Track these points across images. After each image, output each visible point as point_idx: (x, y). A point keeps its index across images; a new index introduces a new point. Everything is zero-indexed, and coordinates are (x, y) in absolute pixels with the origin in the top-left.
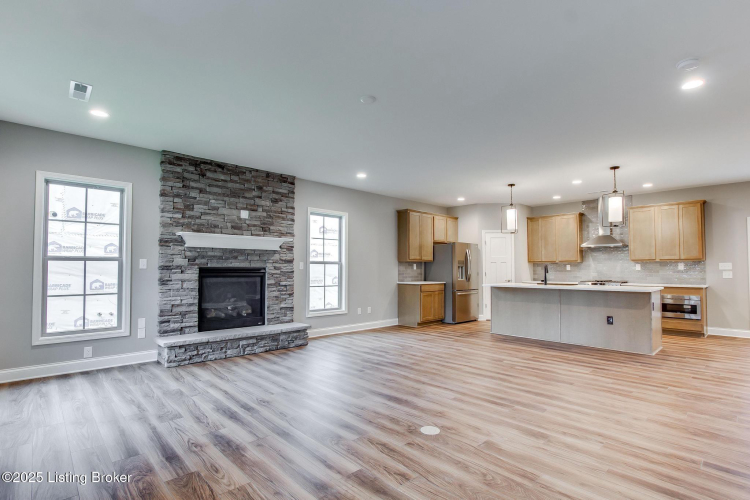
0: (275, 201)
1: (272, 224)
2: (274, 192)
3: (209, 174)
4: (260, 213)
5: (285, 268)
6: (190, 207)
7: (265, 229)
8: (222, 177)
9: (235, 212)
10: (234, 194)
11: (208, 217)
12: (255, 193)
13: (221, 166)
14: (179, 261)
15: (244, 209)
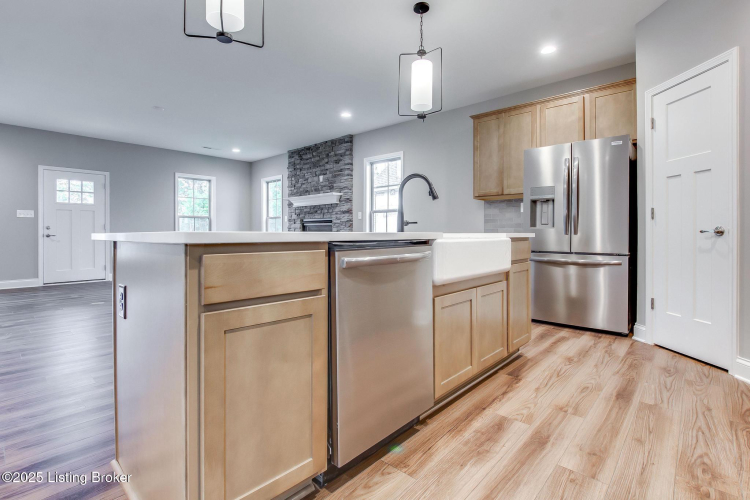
0: (337, 162)
1: (335, 182)
2: (336, 155)
3: (304, 157)
4: (329, 175)
5: (345, 217)
6: (297, 182)
7: (331, 188)
8: (309, 156)
9: (316, 179)
10: (315, 165)
11: (304, 186)
12: (326, 160)
13: (308, 149)
14: (294, 217)
15: (320, 175)
